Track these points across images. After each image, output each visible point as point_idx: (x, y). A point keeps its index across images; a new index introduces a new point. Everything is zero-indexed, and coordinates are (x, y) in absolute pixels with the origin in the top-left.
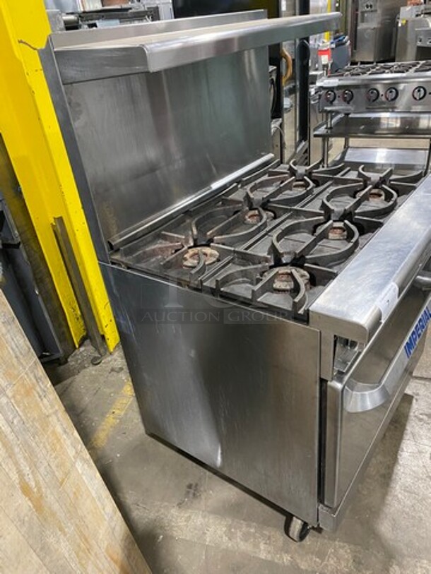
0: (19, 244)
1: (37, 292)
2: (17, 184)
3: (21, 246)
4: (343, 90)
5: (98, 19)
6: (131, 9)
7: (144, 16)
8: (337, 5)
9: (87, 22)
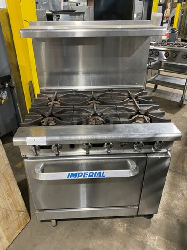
0: (14, 87)
1: (18, 105)
2: (18, 67)
3: (15, 88)
4: (156, 51)
5: (61, 14)
6: (75, 11)
7: (81, 14)
8: (182, 15)
9: (56, 15)
